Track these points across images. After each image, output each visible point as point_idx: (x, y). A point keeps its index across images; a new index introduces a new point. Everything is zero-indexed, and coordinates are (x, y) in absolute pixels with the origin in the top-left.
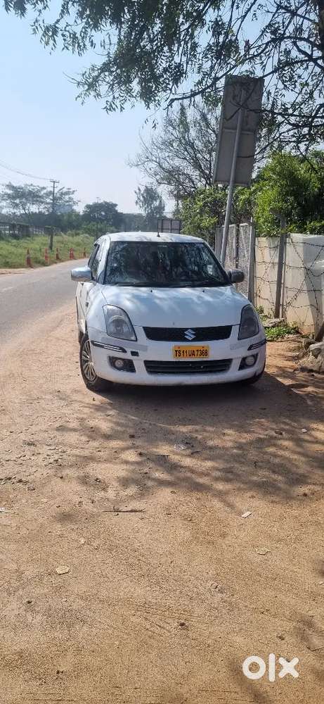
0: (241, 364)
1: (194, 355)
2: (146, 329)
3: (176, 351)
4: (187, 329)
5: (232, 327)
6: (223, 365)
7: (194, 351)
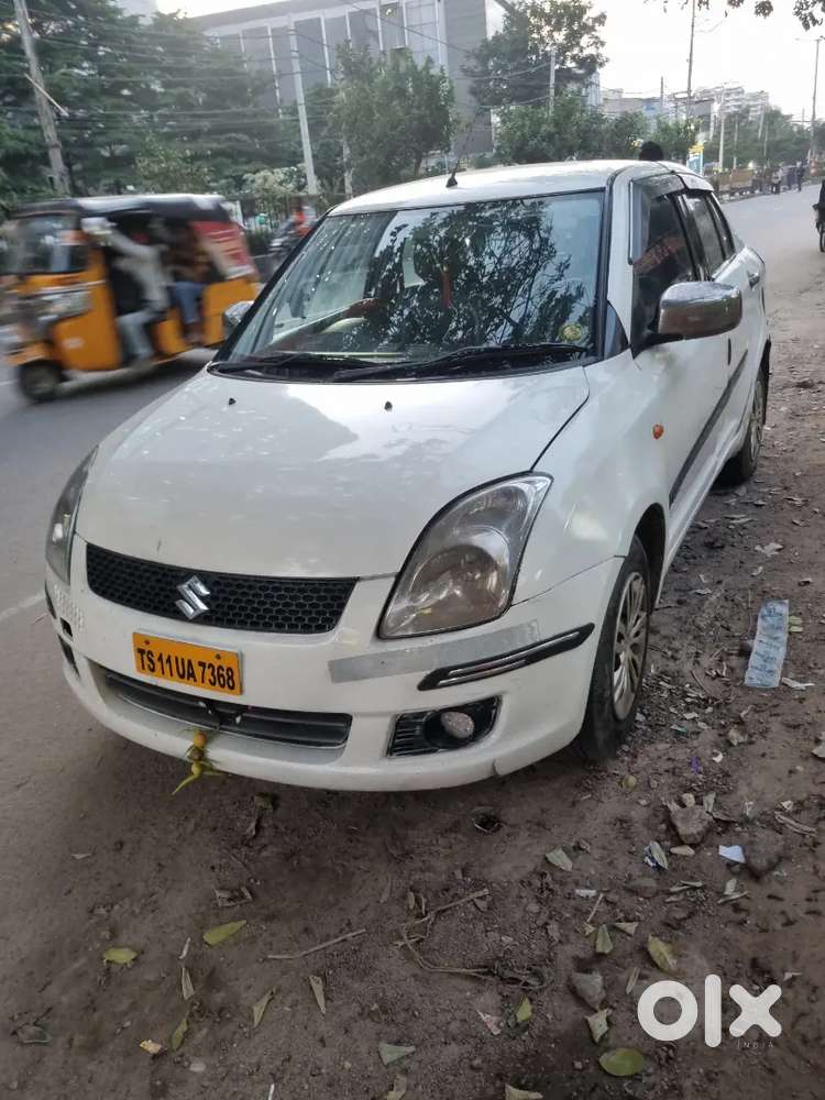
0: (395, 735)
1: (192, 675)
2: (94, 553)
3: (141, 651)
4: (185, 574)
5: (358, 586)
6: (325, 729)
7: (192, 663)
